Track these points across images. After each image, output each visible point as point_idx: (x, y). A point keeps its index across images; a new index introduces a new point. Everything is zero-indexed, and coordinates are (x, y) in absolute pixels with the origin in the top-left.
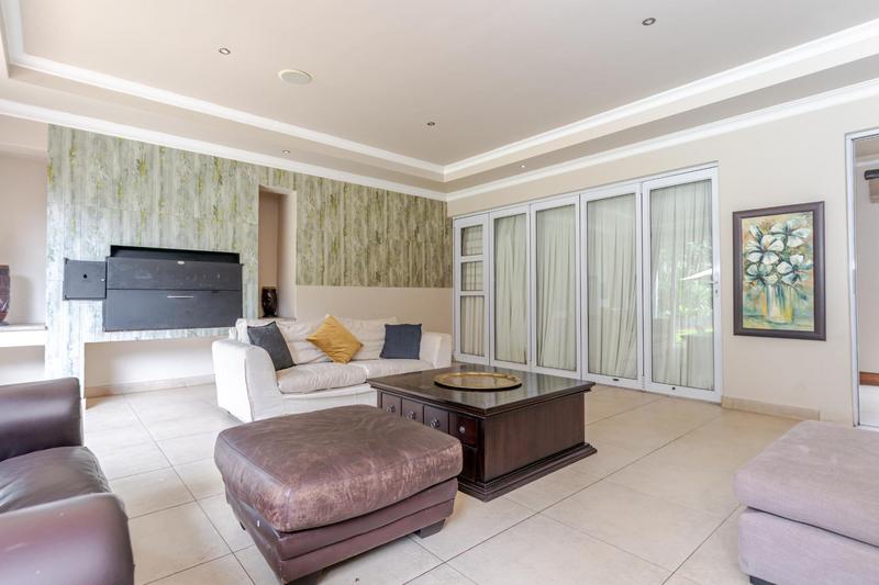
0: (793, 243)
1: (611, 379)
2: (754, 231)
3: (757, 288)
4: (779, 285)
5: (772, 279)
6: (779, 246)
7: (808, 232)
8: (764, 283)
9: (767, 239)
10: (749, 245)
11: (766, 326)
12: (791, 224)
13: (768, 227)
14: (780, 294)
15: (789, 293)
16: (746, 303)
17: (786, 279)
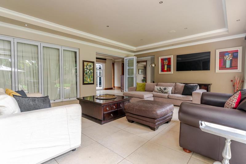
0: (91, 68)
1: (53, 101)
2: (86, 65)
3: (86, 75)
4: (89, 75)
5: (88, 74)
6: (89, 68)
7: (92, 66)
8: (87, 75)
9: (88, 67)
10: (85, 67)
11: (87, 83)
12: (91, 65)
13: (88, 64)
14: (89, 77)
15: (90, 77)
16: (85, 78)
17: (90, 74)
